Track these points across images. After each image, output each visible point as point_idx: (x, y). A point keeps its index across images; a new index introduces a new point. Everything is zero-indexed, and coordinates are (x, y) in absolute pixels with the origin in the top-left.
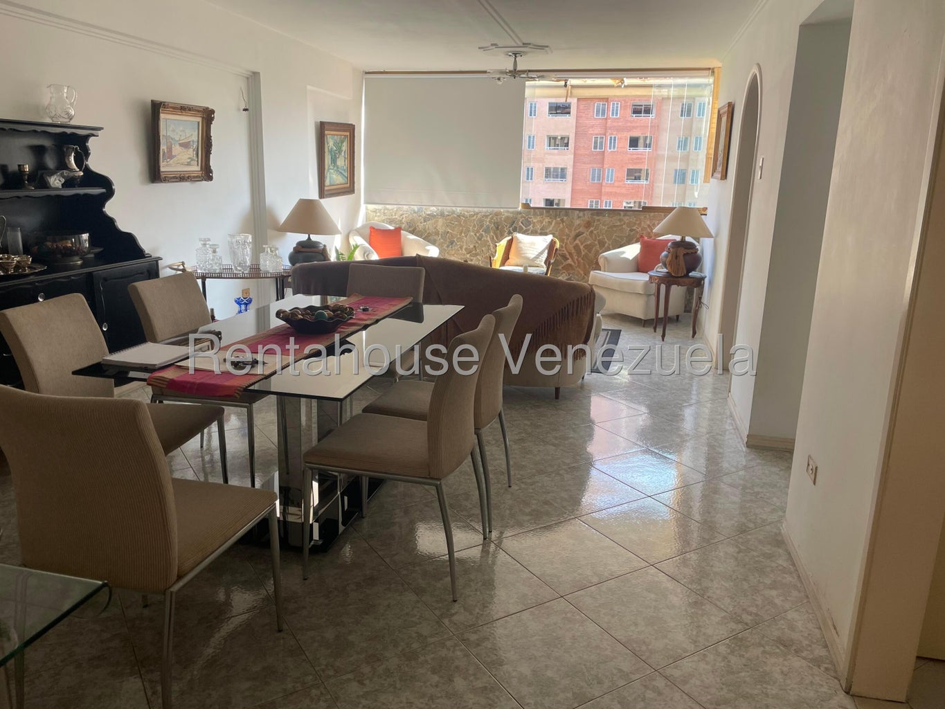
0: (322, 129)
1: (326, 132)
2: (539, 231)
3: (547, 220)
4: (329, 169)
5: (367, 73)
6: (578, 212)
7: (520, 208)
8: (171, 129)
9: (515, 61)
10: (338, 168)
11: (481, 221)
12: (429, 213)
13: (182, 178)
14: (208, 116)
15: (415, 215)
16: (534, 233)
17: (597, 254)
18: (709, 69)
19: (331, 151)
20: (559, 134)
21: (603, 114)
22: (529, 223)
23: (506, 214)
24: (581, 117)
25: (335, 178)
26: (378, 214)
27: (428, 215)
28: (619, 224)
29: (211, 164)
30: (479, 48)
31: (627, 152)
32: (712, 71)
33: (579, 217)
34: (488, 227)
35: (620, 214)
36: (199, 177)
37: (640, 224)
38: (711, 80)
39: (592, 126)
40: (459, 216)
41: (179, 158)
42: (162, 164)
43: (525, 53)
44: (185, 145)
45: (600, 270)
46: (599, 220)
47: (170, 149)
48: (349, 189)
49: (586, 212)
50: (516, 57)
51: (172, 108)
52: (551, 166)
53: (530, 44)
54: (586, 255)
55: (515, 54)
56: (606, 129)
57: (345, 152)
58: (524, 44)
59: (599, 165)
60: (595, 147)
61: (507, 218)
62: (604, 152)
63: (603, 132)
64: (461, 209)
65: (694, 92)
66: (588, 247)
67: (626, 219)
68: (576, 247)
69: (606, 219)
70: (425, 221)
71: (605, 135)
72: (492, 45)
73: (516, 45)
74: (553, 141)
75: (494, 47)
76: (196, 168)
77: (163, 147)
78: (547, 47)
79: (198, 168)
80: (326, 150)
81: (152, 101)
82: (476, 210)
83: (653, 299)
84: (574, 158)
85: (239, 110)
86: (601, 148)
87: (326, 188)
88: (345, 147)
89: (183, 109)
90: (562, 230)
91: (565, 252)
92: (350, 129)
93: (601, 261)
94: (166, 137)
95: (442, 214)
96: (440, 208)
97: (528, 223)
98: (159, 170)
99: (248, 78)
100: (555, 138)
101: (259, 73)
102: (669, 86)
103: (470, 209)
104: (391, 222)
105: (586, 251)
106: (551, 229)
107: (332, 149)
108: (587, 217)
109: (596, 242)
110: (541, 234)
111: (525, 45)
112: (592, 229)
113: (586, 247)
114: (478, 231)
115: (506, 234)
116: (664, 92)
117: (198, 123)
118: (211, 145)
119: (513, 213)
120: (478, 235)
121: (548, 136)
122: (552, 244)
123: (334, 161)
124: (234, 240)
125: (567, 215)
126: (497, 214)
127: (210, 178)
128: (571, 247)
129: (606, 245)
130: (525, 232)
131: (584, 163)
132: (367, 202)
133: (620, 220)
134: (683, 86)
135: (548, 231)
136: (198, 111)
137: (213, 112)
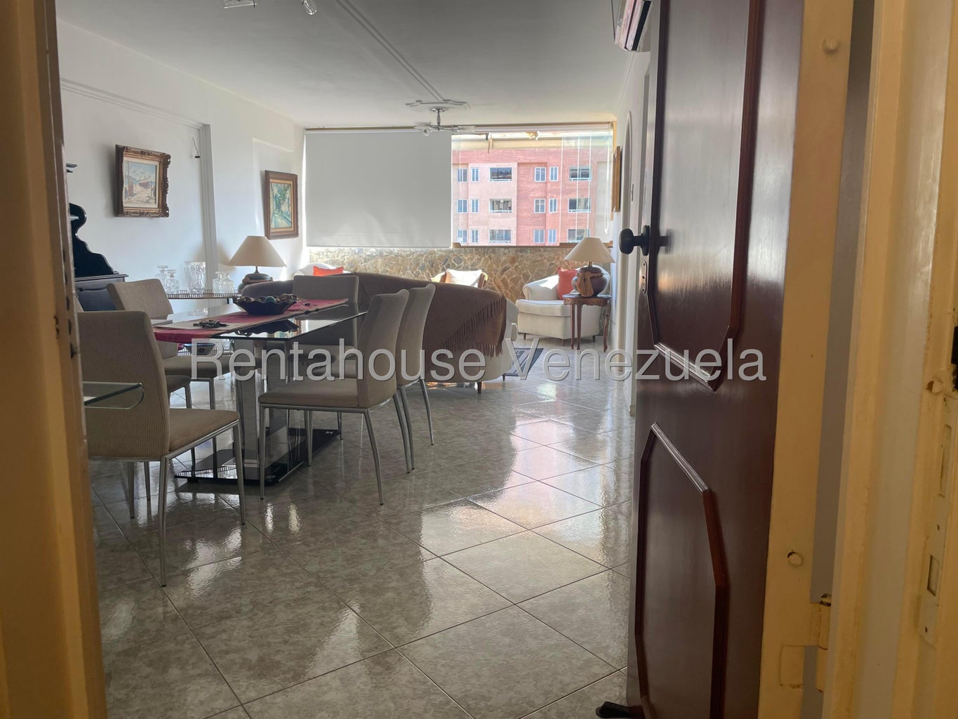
0: (267, 178)
1: (271, 180)
2: (470, 267)
3: (476, 257)
4: (274, 214)
5: (307, 129)
6: (503, 249)
7: (451, 247)
8: (133, 170)
9: (439, 116)
10: (282, 212)
11: (417, 260)
12: (369, 253)
13: (141, 214)
14: (164, 160)
15: (356, 256)
16: (466, 269)
17: (522, 285)
18: (609, 123)
19: (275, 197)
20: (501, 198)
21: (543, 179)
22: (461, 260)
23: (439, 253)
24: (522, 181)
25: (279, 222)
26: (321, 256)
27: (368, 256)
28: (540, 258)
29: (168, 202)
30: (407, 104)
31: (567, 214)
32: (611, 124)
33: (505, 254)
34: (424, 265)
35: (540, 251)
36: (157, 213)
37: (558, 259)
38: (611, 133)
39: (533, 190)
40: (397, 256)
41: (139, 194)
42: (124, 200)
43: (447, 109)
44: (145, 185)
45: (525, 299)
46: (522, 256)
47: (131, 188)
48: (294, 232)
49: (510, 249)
50: (439, 112)
51: (133, 152)
52: (496, 228)
53: (449, 100)
54: (513, 288)
55: (438, 110)
56: (546, 192)
57: (288, 199)
58: (444, 100)
59: (541, 227)
60: (537, 210)
61: (441, 257)
62: (545, 214)
63: (544, 195)
64: (398, 249)
65: (598, 143)
66: (515, 281)
67: (546, 255)
68: (504, 281)
69: (529, 254)
70: (365, 261)
71: (546, 197)
72: (417, 101)
73: (436, 101)
74: (496, 204)
75: (418, 103)
76: (153, 205)
77: (126, 186)
78: (465, 103)
79: (156, 206)
80: (271, 196)
81: (117, 146)
82: (412, 250)
83: (570, 320)
84: (517, 219)
85: (192, 157)
86: (542, 210)
87: (271, 231)
88: (288, 194)
89: (143, 153)
90: (490, 266)
91: (494, 285)
92: (294, 179)
93: (525, 291)
94: (129, 177)
95: (381, 255)
96: (379, 249)
97: (459, 260)
98: (122, 205)
99: (199, 130)
100: (498, 202)
101: (209, 125)
102: (576, 138)
103: (407, 249)
104: (333, 263)
105: (512, 284)
106: (480, 265)
107: (276, 195)
108: (512, 253)
109: (521, 276)
110: (472, 270)
111: (446, 101)
112: (516, 264)
113: (513, 280)
114: (415, 270)
115: (440, 270)
116: (572, 143)
117: (156, 166)
118: (168, 186)
119: (445, 251)
120: (414, 272)
121: (491, 200)
122: (482, 277)
123: (279, 206)
124: (190, 266)
125: (494, 252)
126: (432, 253)
127: (167, 215)
128: (499, 281)
129: (530, 278)
130: (457, 269)
131: (527, 225)
132: (309, 245)
133: (541, 256)
134: (588, 138)
135: (477, 267)
136: (156, 156)
137: (169, 157)
